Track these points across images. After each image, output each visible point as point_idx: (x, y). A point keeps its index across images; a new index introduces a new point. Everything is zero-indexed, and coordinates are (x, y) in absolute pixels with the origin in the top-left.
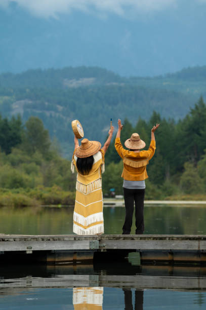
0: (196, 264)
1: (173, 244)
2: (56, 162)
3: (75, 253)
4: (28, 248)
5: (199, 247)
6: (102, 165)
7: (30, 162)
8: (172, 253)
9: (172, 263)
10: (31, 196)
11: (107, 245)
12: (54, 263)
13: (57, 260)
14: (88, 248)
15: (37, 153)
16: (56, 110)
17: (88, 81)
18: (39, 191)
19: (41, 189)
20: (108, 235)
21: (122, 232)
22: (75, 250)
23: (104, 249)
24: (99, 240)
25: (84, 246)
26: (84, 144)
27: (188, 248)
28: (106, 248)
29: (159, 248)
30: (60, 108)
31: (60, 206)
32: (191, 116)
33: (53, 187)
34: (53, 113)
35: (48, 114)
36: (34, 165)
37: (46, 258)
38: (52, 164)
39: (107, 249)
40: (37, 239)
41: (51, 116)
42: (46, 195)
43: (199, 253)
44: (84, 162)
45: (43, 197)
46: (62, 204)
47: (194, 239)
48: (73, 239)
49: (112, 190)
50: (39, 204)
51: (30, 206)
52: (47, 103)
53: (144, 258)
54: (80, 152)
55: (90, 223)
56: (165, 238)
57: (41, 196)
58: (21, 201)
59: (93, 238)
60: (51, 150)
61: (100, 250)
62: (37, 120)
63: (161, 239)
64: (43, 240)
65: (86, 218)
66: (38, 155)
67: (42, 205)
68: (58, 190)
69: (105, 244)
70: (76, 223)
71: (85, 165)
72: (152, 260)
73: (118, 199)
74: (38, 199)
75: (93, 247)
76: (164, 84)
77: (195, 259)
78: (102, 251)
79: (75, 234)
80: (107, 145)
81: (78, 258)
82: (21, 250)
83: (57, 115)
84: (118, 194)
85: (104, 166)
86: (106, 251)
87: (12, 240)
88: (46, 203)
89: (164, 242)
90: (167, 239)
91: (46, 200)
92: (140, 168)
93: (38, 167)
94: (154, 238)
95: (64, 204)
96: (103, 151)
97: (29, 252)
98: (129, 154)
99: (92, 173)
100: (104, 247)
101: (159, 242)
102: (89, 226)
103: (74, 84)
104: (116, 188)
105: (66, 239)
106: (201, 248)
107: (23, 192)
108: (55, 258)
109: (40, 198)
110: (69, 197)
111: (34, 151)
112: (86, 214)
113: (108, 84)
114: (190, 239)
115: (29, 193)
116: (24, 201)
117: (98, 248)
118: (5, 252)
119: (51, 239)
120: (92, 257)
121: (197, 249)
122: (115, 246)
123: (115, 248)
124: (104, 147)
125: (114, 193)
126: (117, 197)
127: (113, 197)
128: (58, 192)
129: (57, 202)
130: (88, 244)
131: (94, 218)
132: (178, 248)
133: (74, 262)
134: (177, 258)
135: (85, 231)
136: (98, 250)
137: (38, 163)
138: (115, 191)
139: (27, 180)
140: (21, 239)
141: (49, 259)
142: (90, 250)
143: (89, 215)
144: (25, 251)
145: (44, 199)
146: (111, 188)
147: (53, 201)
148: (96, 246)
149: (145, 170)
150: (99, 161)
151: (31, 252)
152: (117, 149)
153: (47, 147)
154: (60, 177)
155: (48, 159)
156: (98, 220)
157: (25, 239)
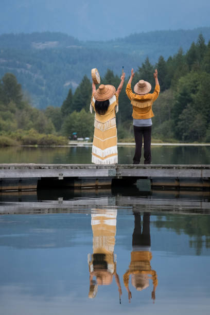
0: (198, 189)
1: (180, 173)
2: (27, 110)
3: (97, 179)
4: (60, 175)
5: (202, 175)
6: (116, 106)
7: (6, 110)
8: (178, 179)
9: (178, 188)
10: (12, 137)
11: (123, 173)
12: (80, 188)
13: (82, 185)
14: (107, 175)
15: (11, 102)
16: (26, 68)
17: (52, 44)
18: (18, 133)
19: (20, 132)
20: (124, 165)
21: (133, 162)
22: (97, 177)
23: (120, 177)
24: (116, 169)
25: (104, 173)
26: (101, 89)
27: (192, 175)
28: (122, 175)
29: (167, 175)
30: (29, 66)
31: (36, 146)
32: (138, 73)
33: (30, 130)
34: (23, 70)
35: (19, 71)
36: (9, 112)
37: (74, 184)
38: (24, 112)
39: (123, 177)
40: (67, 167)
41: (21, 73)
42: (25, 137)
43: (201, 180)
44: (101, 105)
45: (22, 138)
46: (38, 145)
47: (197, 168)
48: (96, 168)
49: (74, 133)
50: (19, 145)
51: (12, 146)
52: (18, 62)
53: (154, 184)
54: (97, 96)
55: (107, 155)
56: (172, 168)
57: (20, 137)
58: (5, 142)
59: (112, 167)
60: (23, 100)
61: (117, 177)
62: (12, 76)
63: (169, 168)
64: (72, 168)
65: (103, 151)
66: (12, 105)
67: (22, 145)
68: (34, 133)
69: (120, 173)
70: (94, 155)
71: (102, 107)
72: (161, 186)
73: (79, 141)
74: (18, 140)
75: (112, 175)
76: (115, 47)
77: (198, 185)
78: (118, 178)
79: (93, 163)
80: (120, 89)
81: (99, 184)
82: (54, 176)
83: (27, 71)
84: (80, 137)
85: (118, 107)
86: (121, 178)
87: (47, 168)
88: (24, 144)
89: (171, 171)
90: (174, 168)
91: (25, 141)
92: (145, 108)
93: (13, 114)
94: (163, 168)
95: (39, 145)
96: (117, 94)
97: (61, 178)
98: (136, 97)
99: (108, 113)
100: (120, 174)
101: (168, 171)
102: (106, 157)
103: (40, 46)
104: (78, 132)
105: (90, 167)
106: (204, 176)
107: (6, 134)
108: (81, 183)
109: (19, 139)
110: (43, 138)
111: (9, 101)
112: (103, 146)
113: (69, 47)
114: (194, 168)
115: (11, 136)
116: (7, 141)
117: (115, 175)
118: (42, 178)
119: (78, 168)
120: (110, 183)
121: (200, 176)
122: (129, 174)
123: (129, 175)
124: (118, 91)
125: (76, 136)
126: (79, 139)
127: (75, 139)
128: (34, 135)
129: (34, 143)
130: (107, 172)
131: (110, 151)
132: (184, 176)
133: (96, 187)
134: (183, 184)
135: (103, 161)
136: (115, 177)
137: (13, 111)
138: (76, 135)
139: (4, 125)
140: (54, 168)
141: (76, 184)
142: (109, 177)
143: (106, 148)
144: (58, 177)
145: (23, 140)
146: (74, 132)
147: (30, 142)
148: (113, 174)
149: (151, 109)
150: (114, 103)
151: (62, 178)
152: (127, 93)
153: (20, 97)
154: (31, 123)
155: (20, 108)
156: (114, 153)
157: (58, 168)
